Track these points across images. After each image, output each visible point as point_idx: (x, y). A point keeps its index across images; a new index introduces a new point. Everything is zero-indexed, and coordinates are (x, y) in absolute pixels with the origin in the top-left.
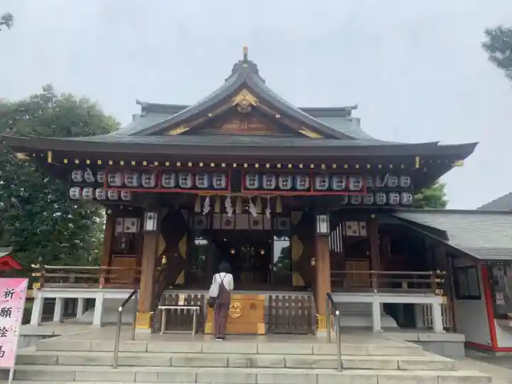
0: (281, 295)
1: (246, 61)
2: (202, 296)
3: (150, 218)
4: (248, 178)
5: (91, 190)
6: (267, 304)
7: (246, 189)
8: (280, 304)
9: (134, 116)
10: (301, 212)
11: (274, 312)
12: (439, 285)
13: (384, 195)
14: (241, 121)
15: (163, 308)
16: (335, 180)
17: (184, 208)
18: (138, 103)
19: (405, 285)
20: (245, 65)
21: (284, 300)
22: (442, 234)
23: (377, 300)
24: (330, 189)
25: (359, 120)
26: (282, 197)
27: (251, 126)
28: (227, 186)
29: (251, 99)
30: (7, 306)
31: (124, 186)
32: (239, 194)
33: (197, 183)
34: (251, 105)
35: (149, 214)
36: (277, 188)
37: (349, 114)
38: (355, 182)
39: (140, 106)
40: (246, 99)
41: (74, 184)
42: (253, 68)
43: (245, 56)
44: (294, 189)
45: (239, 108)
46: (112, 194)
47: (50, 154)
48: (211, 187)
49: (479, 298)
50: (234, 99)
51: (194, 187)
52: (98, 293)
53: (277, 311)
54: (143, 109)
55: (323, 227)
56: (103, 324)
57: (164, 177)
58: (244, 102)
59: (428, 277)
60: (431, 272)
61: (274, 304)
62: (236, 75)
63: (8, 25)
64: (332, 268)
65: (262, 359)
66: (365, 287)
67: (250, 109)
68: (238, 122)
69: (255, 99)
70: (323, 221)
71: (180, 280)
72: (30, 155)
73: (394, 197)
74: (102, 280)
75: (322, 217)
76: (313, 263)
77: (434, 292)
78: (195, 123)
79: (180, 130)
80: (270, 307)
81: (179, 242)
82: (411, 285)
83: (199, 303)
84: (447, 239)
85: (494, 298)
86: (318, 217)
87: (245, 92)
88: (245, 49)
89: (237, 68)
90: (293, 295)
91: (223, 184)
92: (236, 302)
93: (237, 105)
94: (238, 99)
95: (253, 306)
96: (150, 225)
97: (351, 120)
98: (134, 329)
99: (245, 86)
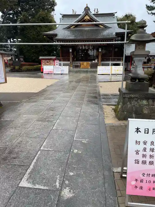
1: (87, 7)
2: (80, 62)
3: (71, 49)
6: (90, 64)
9: (60, 18)
15: (74, 64)
18: (61, 14)
20: (87, 8)
23: (110, 63)
27: (89, 24)
29: (88, 18)
30: (57, 64)
34: (88, 19)
42: (89, 9)
43: (87, 6)
52: (62, 62)
53: (92, 65)
54: (62, 17)
55: (100, 50)
62: (85, 11)
66: (109, 60)
71: (75, 60)
74: (62, 60)
75: (100, 48)
79: (73, 27)
81: (74, 52)
82: (117, 60)
83: (80, 64)
85: (132, 62)
87: (87, 16)
88: (87, 4)
89: (85, 9)
92: (85, 63)
93: (85, 19)
94: (85, 18)
95: (88, 64)
96: (71, 51)
97: (114, 18)
98: (71, 67)
99: (87, 14)
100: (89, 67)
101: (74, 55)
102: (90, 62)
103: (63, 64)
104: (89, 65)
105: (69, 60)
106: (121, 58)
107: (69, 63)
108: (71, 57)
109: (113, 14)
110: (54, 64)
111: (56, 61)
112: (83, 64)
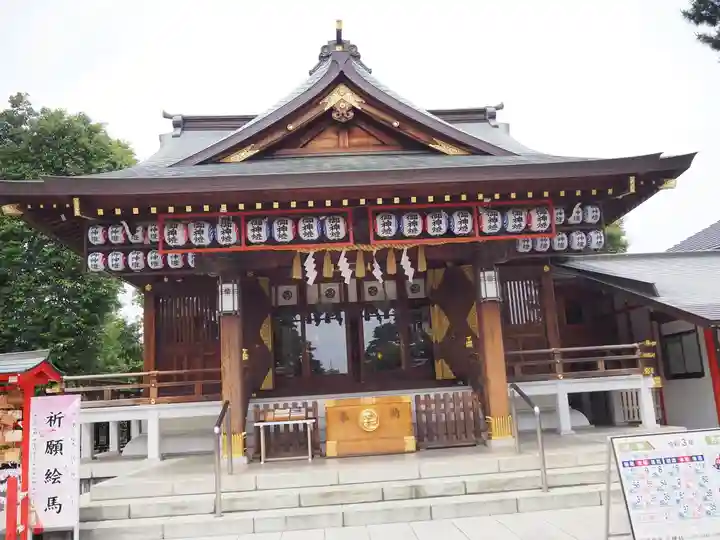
0: (422, 393)
1: (339, 41)
2: (315, 404)
3: (227, 292)
4: (379, 221)
5: (120, 256)
6: (413, 408)
7: (377, 238)
8: (433, 406)
9: (161, 137)
10: (443, 270)
11: (424, 418)
12: (649, 363)
13: (564, 236)
14: (338, 134)
15: (261, 425)
16: (511, 217)
17: (263, 274)
18: (166, 116)
19: (601, 365)
20: (339, 48)
21: (437, 400)
22: (649, 288)
23: (562, 388)
24: (503, 231)
25: (507, 126)
26: (427, 248)
27: (355, 141)
28: (347, 235)
29: (353, 100)
30: (55, 437)
31: (189, 245)
32: (365, 248)
33: (301, 233)
34: (353, 109)
35: (225, 286)
36: (425, 234)
37: (493, 117)
38: (539, 219)
39: (170, 121)
40: (343, 100)
41: (93, 249)
42: (352, 53)
43: (339, 33)
44: (450, 233)
45: (334, 115)
46: (154, 260)
47: (76, 202)
48: (322, 239)
49: (700, 375)
50: (326, 100)
51: (297, 240)
52: (150, 412)
53: (428, 417)
54: (176, 125)
55: (490, 289)
56: (163, 456)
57: (250, 227)
58: (342, 105)
59: (633, 351)
60: (636, 345)
61: (423, 407)
62: (326, 65)
64: (506, 348)
65: (431, 485)
66: (546, 371)
67: (352, 114)
68: (335, 136)
69: (360, 100)
70: (490, 279)
71: (268, 383)
72: (22, 207)
73: (578, 240)
74: (154, 392)
75: (487, 273)
76: (469, 344)
77: (642, 372)
78: (269, 140)
79: (245, 154)
80: (419, 412)
81: (260, 327)
83: (310, 414)
84: (655, 294)
86: (482, 275)
87: (342, 88)
88: (339, 22)
89: (326, 53)
90: (441, 392)
91: (342, 234)
92: (370, 408)
93: (332, 110)
95: (395, 413)
96: (229, 302)
97: (496, 126)
98: (231, 459)
99: (342, 79)
100: (410, 442)
101: (261, 341)
102: (408, 397)
103: (162, 422)
104: (407, 419)
105: (213, 391)
107: (212, 409)
108: (232, 363)
109: (483, 111)
110: (23, 446)
111: (39, 407)
112: (344, 417)
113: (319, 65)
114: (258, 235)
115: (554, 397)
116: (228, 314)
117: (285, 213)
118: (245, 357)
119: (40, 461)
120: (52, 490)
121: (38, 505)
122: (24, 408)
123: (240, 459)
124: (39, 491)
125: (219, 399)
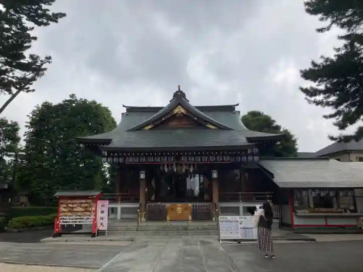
0: (198, 204)
1: (179, 91)
2: (165, 205)
3: (142, 173)
4: (182, 158)
6: (192, 208)
7: (182, 161)
8: (197, 208)
9: (122, 114)
13: (245, 157)
16: (218, 157)
18: (124, 106)
19: (254, 198)
20: (179, 93)
21: (199, 206)
23: (241, 205)
25: (239, 112)
26: (197, 164)
27: (183, 123)
28: (174, 160)
29: (183, 111)
34: (182, 113)
36: (195, 161)
37: (234, 109)
38: (226, 158)
39: (125, 108)
40: (180, 110)
42: (183, 95)
43: (179, 89)
44: (201, 161)
50: (174, 111)
51: (161, 161)
52: (119, 205)
53: (196, 211)
54: (127, 110)
55: (215, 175)
56: (122, 219)
57: (149, 158)
58: (179, 112)
61: (195, 208)
62: (175, 100)
63: (49, 62)
66: (235, 199)
67: (182, 115)
68: (177, 121)
69: (185, 111)
71: (153, 198)
73: (250, 158)
74: (119, 199)
75: (214, 171)
78: (157, 123)
79: (149, 127)
80: (193, 209)
81: (152, 181)
82: (257, 199)
86: (212, 171)
87: (180, 107)
88: (179, 86)
89: (176, 95)
91: (172, 160)
92: (179, 207)
93: (176, 114)
94: (176, 111)
95: (186, 209)
96: (142, 176)
97: (234, 113)
98: (141, 219)
99: (179, 104)
100: (190, 218)
101: (152, 185)
102: (190, 205)
103: (122, 209)
104: (189, 211)
105: (137, 200)
106: (265, 195)
107: (137, 205)
108: (143, 191)
109: (231, 107)
110: (95, 211)
111: (100, 203)
112: (172, 209)
113: (173, 99)
114: (151, 160)
115: (238, 208)
116: (142, 179)
117: (158, 156)
118: (146, 190)
119: (99, 215)
120: (102, 221)
121: (99, 224)
122: (96, 203)
123: (143, 219)
124: (99, 221)
125: (139, 202)
